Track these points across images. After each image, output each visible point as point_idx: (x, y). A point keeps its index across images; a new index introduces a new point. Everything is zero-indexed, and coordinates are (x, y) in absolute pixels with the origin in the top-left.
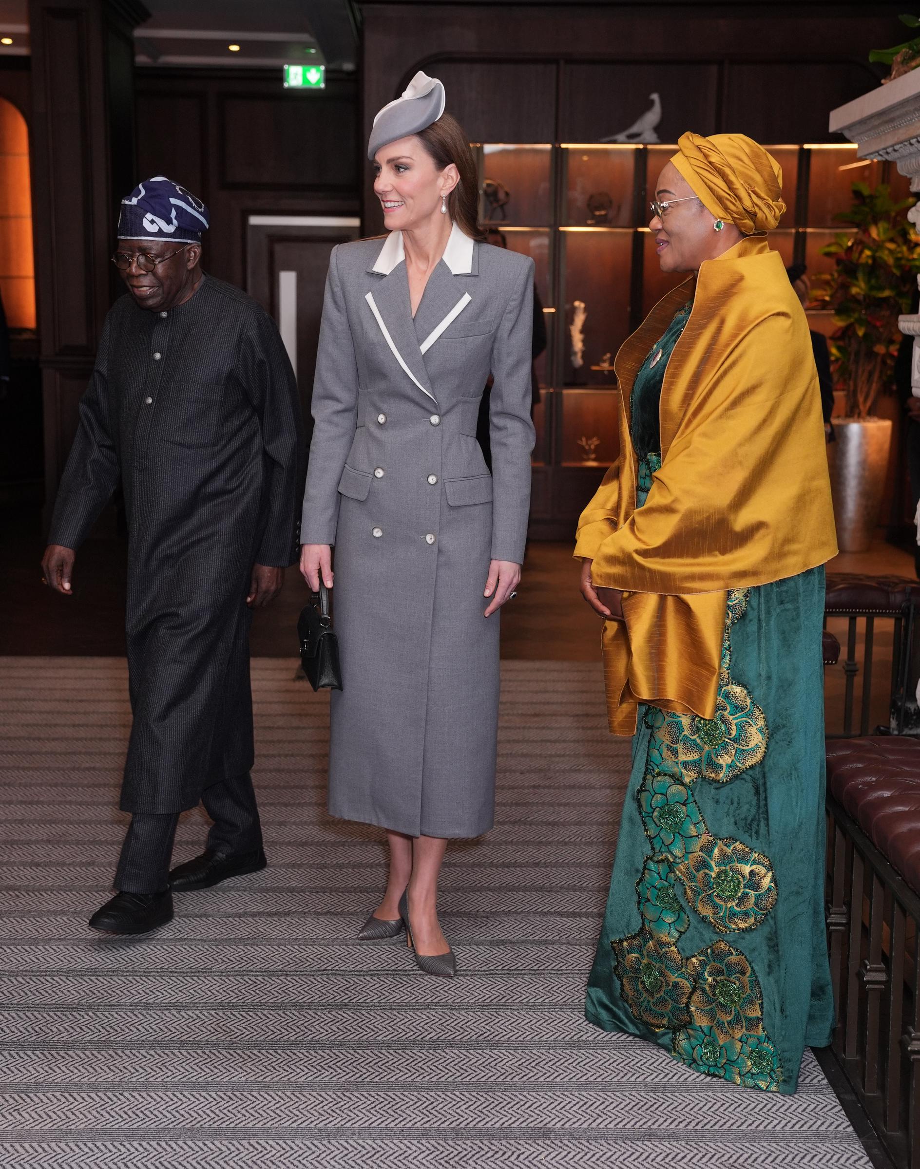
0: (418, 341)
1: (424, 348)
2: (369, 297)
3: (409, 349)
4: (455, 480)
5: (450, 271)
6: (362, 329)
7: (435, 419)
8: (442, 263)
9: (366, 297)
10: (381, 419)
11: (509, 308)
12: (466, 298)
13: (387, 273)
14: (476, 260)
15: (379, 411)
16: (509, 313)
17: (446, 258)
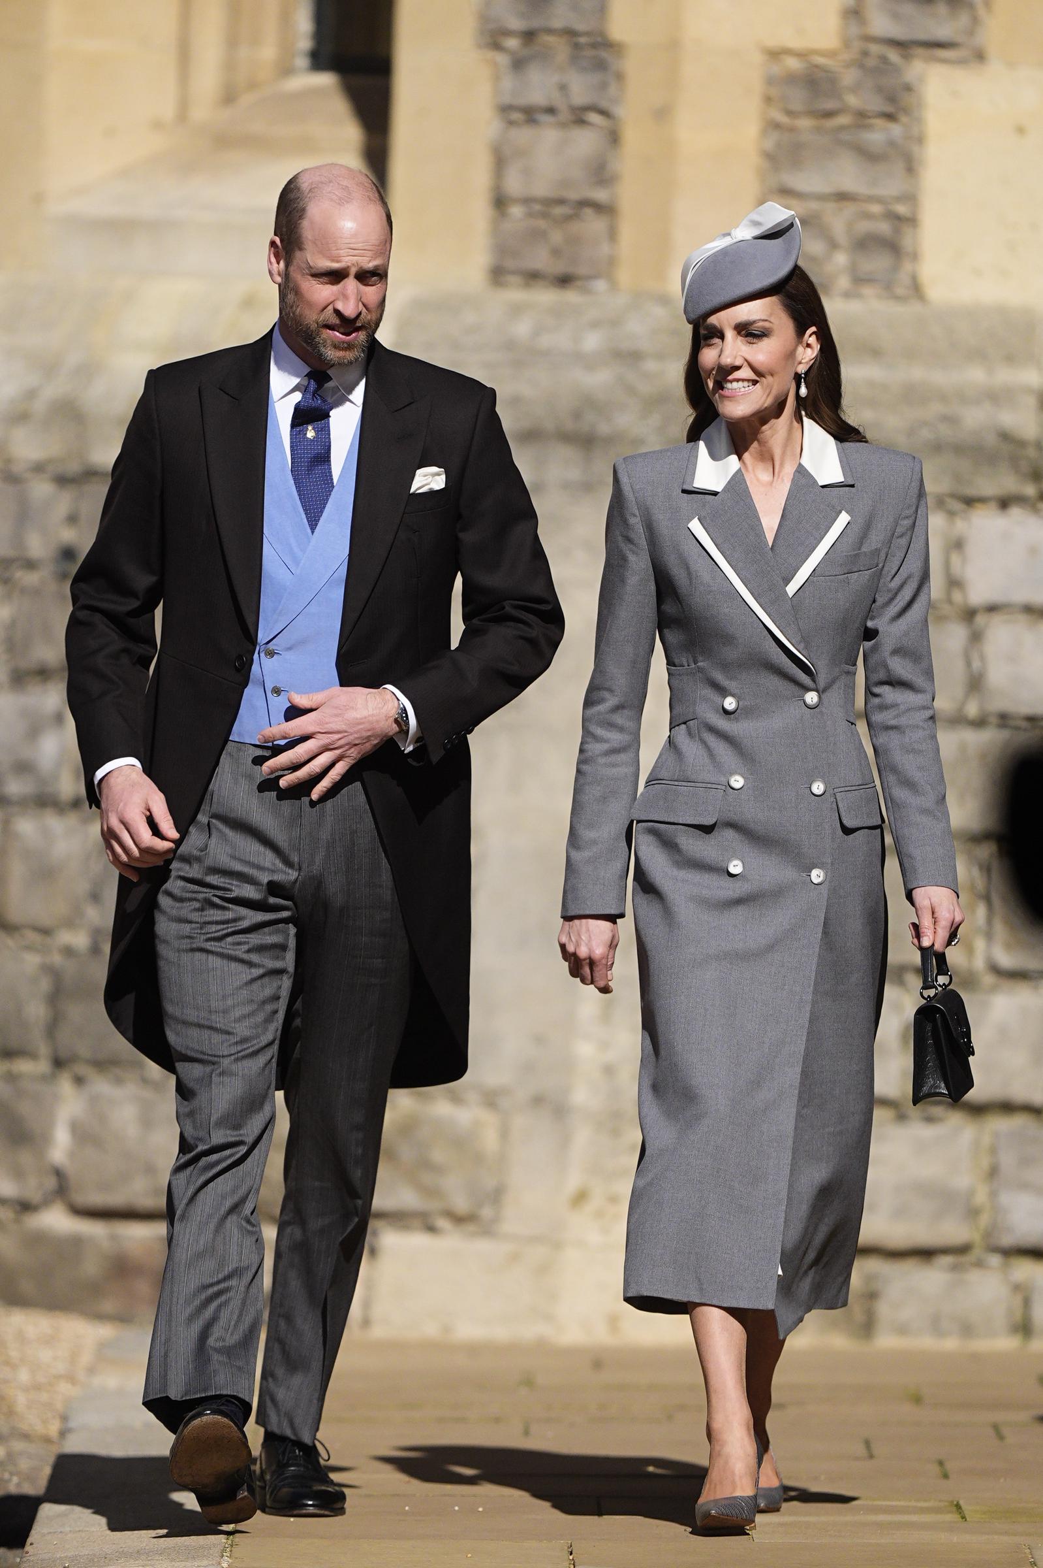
0: (784, 579)
1: (792, 589)
2: (695, 526)
3: (770, 595)
4: (849, 788)
5: (815, 482)
6: (689, 574)
7: (811, 697)
8: (801, 471)
9: (690, 526)
10: (730, 703)
11: (899, 530)
12: (844, 519)
13: (719, 489)
14: (846, 463)
15: (724, 692)
16: (901, 536)
17: (805, 462)
